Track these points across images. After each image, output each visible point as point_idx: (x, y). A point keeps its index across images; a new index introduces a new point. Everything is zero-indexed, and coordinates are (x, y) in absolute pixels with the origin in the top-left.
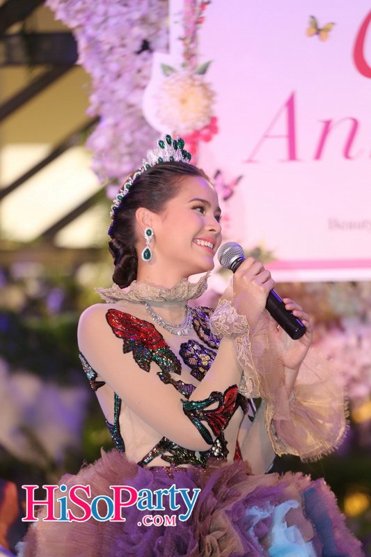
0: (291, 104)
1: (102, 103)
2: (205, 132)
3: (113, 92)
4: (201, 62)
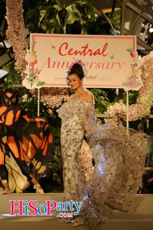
0: (49, 59)
1: (17, 58)
2: (35, 63)
3: (19, 56)
4: (35, 51)
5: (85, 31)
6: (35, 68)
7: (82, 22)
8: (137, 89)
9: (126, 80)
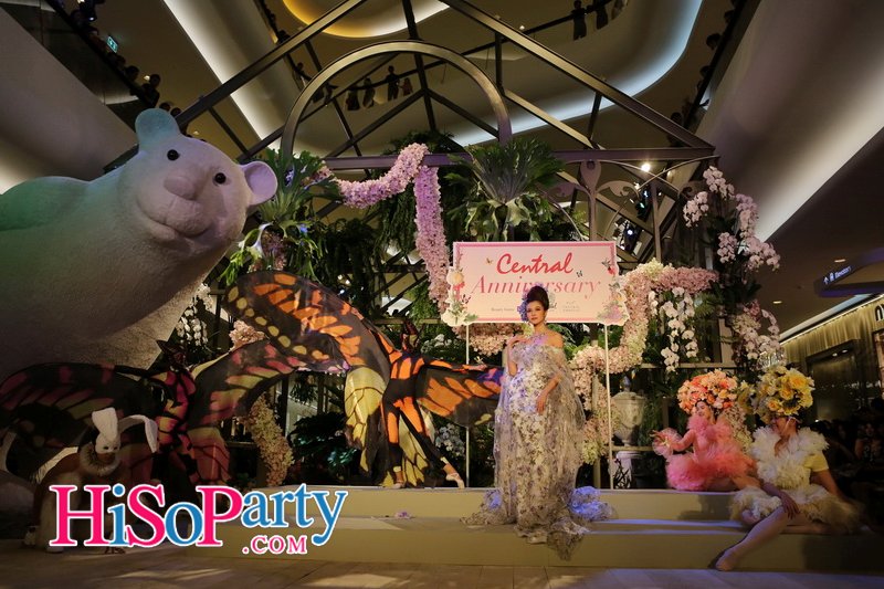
0: (482, 279)
2: (462, 285)
4: (461, 268)
5: (535, 236)
6: (461, 294)
7: (531, 223)
8: (620, 324)
9: (602, 310)
